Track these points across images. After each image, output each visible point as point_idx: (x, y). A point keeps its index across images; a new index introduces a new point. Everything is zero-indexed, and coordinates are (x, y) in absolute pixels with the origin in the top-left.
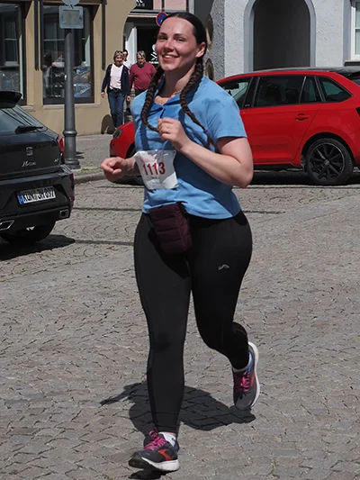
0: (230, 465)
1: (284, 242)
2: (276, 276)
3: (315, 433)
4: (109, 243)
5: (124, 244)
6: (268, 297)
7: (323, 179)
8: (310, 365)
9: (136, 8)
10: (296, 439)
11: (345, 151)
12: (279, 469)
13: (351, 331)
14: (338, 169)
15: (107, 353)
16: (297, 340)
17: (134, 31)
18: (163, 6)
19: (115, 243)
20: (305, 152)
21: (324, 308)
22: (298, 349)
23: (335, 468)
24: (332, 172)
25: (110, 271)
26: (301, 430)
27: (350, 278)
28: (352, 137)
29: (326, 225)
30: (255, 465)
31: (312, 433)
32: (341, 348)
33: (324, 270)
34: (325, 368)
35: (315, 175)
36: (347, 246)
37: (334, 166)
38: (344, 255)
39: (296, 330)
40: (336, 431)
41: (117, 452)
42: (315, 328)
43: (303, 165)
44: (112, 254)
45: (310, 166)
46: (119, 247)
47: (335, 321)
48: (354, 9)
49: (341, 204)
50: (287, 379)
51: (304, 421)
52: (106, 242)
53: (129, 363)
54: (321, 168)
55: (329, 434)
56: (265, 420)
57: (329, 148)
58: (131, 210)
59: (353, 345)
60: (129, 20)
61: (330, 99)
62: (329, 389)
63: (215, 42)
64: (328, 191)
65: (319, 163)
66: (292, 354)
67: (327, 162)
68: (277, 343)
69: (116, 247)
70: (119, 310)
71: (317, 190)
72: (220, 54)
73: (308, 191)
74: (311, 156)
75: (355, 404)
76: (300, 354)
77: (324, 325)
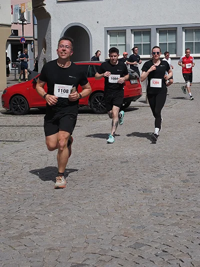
0: (66, 239)
1: (83, 139)
2: (81, 154)
3: (104, 224)
4: (4, 141)
5: (11, 141)
6: (78, 164)
7: (98, 111)
8: (99, 193)
9: (11, 35)
10: (95, 226)
12: (89, 240)
13: (116, 178)
15: (7, 191)
16: (92, 183)
17: (10, 45)
18: (23, 34)
19: (6, 141)
20: (90, 99)
21: (103, 168)
22: (93, 186)
23: (113, 238)
24: (102, 108)
25: (5, 154)
26: (97, 222)
27: (113, 154)
30: (77, 238)
31: (102, 223)
32: (112, 185)
33: (102, 151)
34: (106, 194)
35: (95, 109)
37: (103, 105)
39: (91, 178)
40: (113, 222)
41: (14, 235)
42: (100, 177)
43: (89, 105)
44: (5, 146)
45: (92, 105)
46: (8, 143)
47: (108, 174)
48: (109, 36)
49: (107, 122)
50: (89, 200)
51: (98, 218)
52: (2, 141)
53: (17, 195)
54: (97, 106)
55: (110, 223)
56: (80, 218)
57: (101, 97)
58: (13, 126)
59: (117, 184)
60: (8, 40)
62: (108, 204)
63: (47, 51)
64: (101, 116)
65: (96, 104)
66: (90, 189)
67: (100, 104)
68: (83, 184)
69: (7, 143)
70: (11, 171)
71: (96, 116)
72: (50, 56)
73: (92, 116)
74: (92, 101)
75: (120, 210)
76: (94, 189)
77: (104, 175)
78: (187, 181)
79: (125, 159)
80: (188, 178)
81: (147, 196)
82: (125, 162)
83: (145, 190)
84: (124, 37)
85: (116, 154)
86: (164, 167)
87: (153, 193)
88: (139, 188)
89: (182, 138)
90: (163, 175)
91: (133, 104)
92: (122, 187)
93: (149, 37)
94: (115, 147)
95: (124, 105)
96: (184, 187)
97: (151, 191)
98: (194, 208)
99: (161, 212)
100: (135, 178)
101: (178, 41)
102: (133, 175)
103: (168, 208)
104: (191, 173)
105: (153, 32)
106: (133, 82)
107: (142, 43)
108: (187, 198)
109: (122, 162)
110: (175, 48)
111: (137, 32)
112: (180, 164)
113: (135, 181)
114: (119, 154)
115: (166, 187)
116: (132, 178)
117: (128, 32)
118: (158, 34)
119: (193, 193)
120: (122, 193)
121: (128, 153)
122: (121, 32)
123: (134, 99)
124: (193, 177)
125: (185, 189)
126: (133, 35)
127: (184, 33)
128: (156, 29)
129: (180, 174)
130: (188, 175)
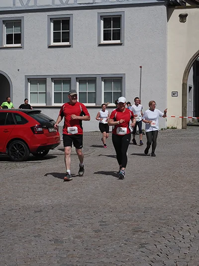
7: (16, 159)
8: (9, 244)
11: (26, 146)
13: (28, 228)
14: (23, 154)
16: (3, 233)
20: (8, 147)
21: (16, 217)
22: (4, 237)
24: (20, 155)
27: (28, 203)
28: (29, 140)
29: (17, 180)
32: (23, 236)
33: (16, 200)
34: (16, 245)
35: (13, 157)
36: (27, 189)
37: (21, 153)
38: (25, 193)
39: (3, 228)
42: (12, 227)
43: (7, 152)
45: (10, 153)
47: (21, 224)
48: (29, 84)
49: (24, 170)
54: (15, 154)
57: (19, 145)
59: (29, 234)
61: (18, 123)
62: (18, 255)
64: (18, 164)
65: (15, 152)
67: (18, 151)
71: (14, 164)
73: (9, 164)
74: (10, 148)
75: (29, 262)
76: (5, 239)
77: (16, 225)
78: (100, 231)
79: (39, 208)
80: (100, 228)
81: (58, 247)
82: (39, 212)
83: (56, 241)
84: (45, 85)
85: (30, 203)
86: (77, 216)
87: (64, 244)
88: (51, 238)
89: (98, 187)
90: (75, 225)
91: (51, 152)
92: (33, 237)
93: (69, 85)
94: (30, 195)
95: (42, 153)
96: (95, 237)
97: (62, 242)
98: (104, 259)
99: (70, 263)
100: (47, 228)
101: (97, 90)
102: (46, 225)
103: (77, 259)
104: (103, 223)
105: (73, 80)
106: (51, 130)
107: (62, 92)
108: (98, 248)
109: (36, 212)
110: (94, 97)
111: (57, 81)
112: (93, 214)
113: (47, 231)
114: (33, 204)
115: (77, 238)
116: (44, 228)
117: (49, 80)
118: (78, 83)
119: (104, 243)
120: (33, 244)
121: (43, 202)
122: (42, 81)
123: (52, 147)
124: (106, 227)
125: (96, 240)
126: (53, 83)
127: (103, 83)
128: (76, 78)
129: (92, 224)
130: (100, 225)
